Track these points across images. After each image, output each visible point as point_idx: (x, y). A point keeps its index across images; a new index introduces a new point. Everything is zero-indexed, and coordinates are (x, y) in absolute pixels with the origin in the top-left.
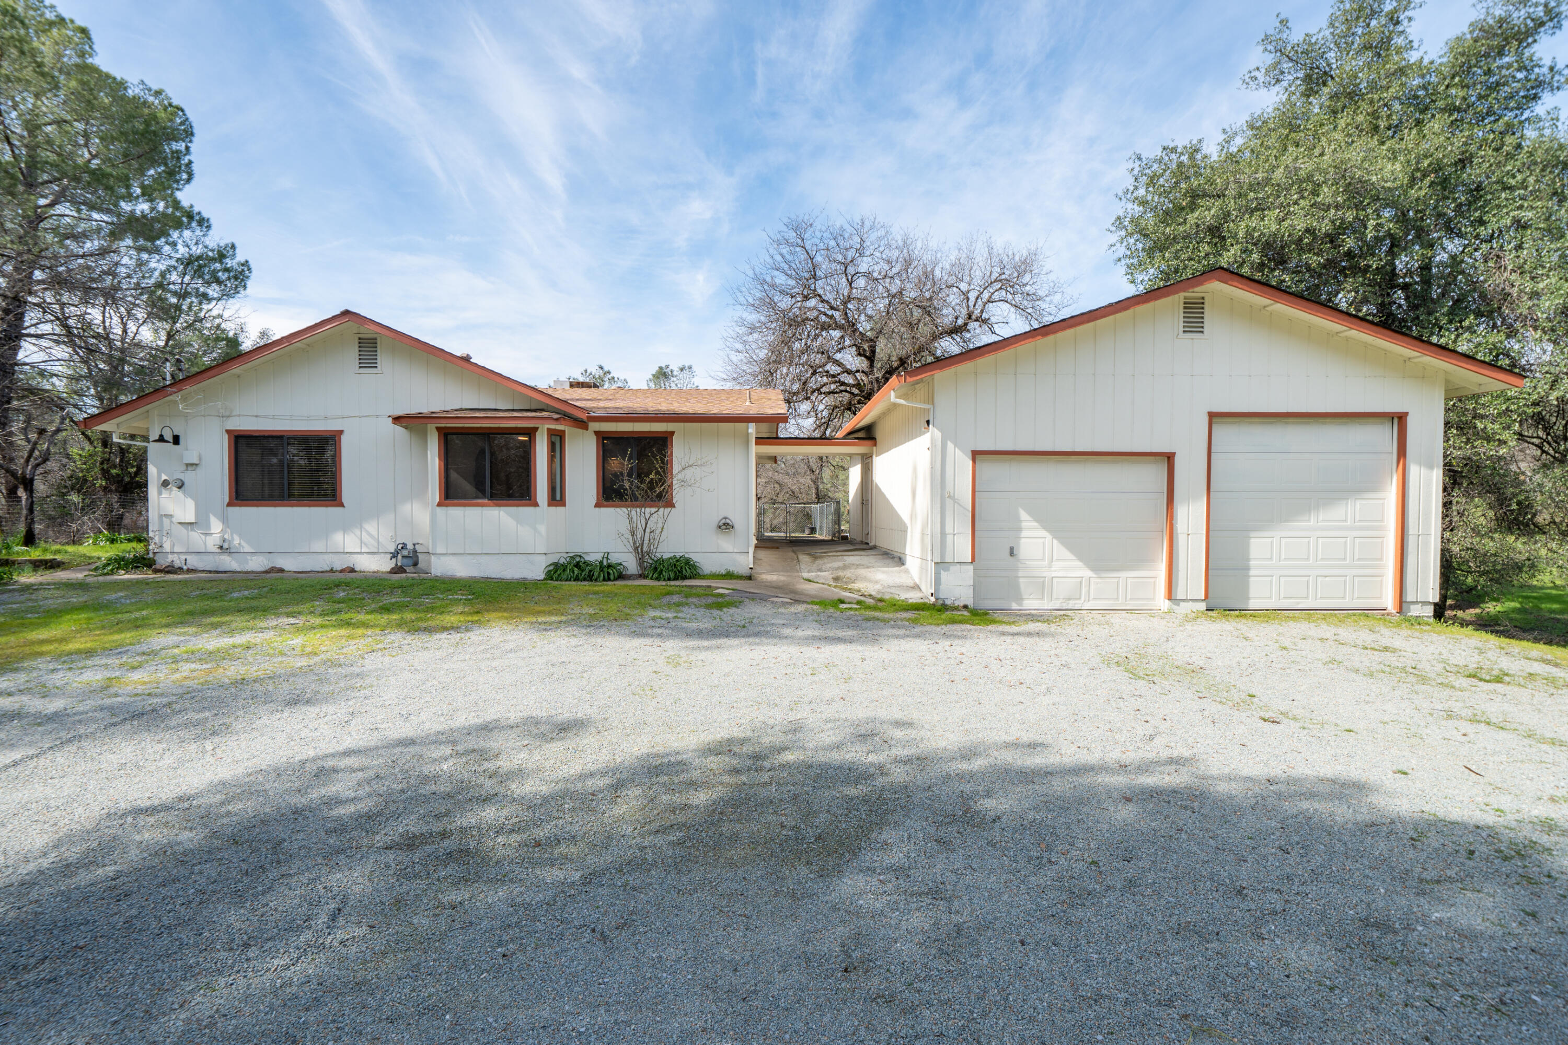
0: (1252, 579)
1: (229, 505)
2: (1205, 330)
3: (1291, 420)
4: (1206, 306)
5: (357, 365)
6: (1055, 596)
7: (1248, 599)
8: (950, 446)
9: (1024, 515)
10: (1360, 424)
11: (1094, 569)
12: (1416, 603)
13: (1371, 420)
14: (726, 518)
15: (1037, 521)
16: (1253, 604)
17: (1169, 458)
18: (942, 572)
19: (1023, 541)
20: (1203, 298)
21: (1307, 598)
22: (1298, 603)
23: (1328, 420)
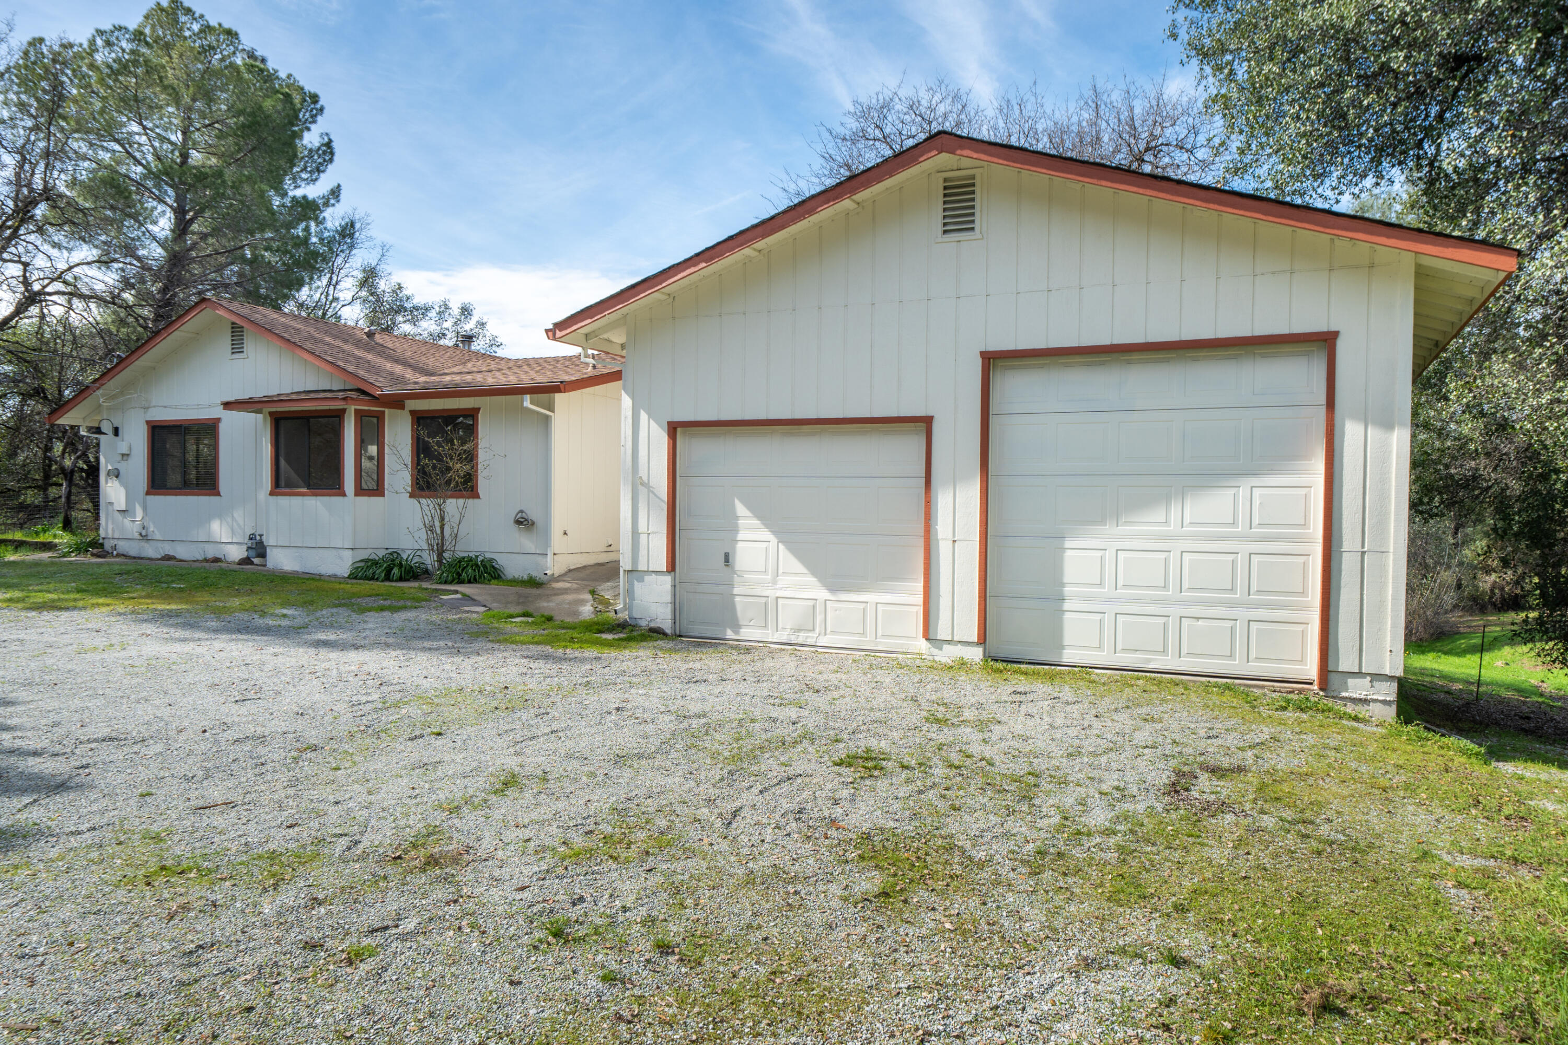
0: (1067, 616)
1: (148, 493)
2: (977, 225)
3: (1135, 356)
4: (977, 189)
5: (230, 351)
6: (780, 626)
7: (1062, 647)
8: (644, 416)
9: (741, 509)
10: (1264, 356)
11: (832, 589)
12: (1359, 674)
13: (1286, 348)
14: (521, 511)
15: (758, 517)
16: (1069, 656)
17: (926, 422)
18: (636, 583)
19: (740, 545)
20: (973, 177)
21: (1164, 652)
22: (1149, 661)
23: (1203, 353)
